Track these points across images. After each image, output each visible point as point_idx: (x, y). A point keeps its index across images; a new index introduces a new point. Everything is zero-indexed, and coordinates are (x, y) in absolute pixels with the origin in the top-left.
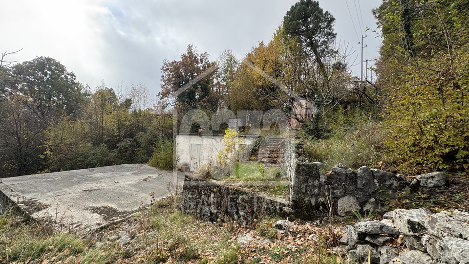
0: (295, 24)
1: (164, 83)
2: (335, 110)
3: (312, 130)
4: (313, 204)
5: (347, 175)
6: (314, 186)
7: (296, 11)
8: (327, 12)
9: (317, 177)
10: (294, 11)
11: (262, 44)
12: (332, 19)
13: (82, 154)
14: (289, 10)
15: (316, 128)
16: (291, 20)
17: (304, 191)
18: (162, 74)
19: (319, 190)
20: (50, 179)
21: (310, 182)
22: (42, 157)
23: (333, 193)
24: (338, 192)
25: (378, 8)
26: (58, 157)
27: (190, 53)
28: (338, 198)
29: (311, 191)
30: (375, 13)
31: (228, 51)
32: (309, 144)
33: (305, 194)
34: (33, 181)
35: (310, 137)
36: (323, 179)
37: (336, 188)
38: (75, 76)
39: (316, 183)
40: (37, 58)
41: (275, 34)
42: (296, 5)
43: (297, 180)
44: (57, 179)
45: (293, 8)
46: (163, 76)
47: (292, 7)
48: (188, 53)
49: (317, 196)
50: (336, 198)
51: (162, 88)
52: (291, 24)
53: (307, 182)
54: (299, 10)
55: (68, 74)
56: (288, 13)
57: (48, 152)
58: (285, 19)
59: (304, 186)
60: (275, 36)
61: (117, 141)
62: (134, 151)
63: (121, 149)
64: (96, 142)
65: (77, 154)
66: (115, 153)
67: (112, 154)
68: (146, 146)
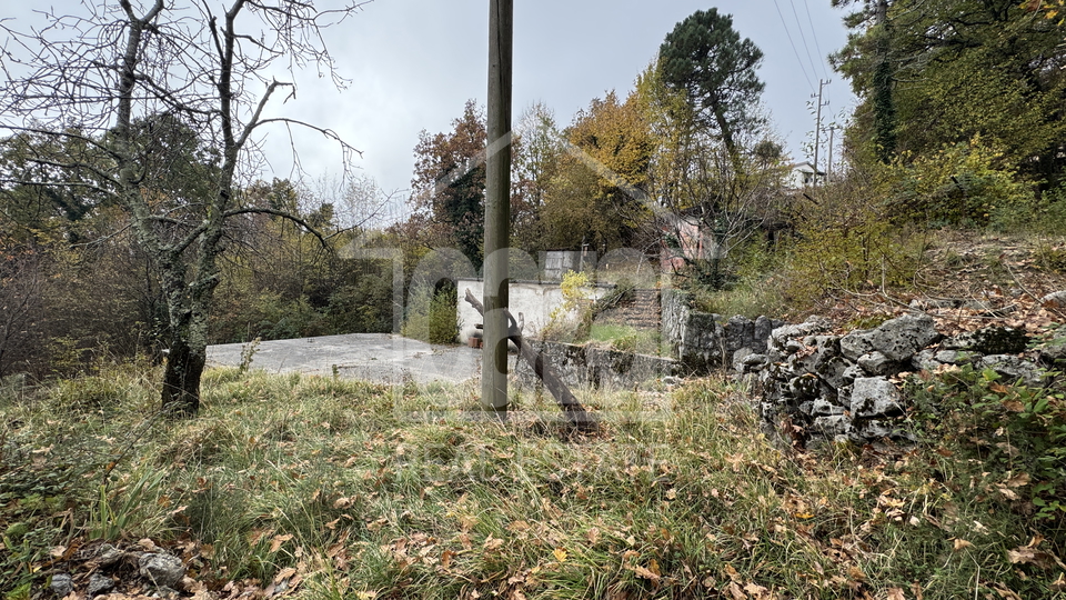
0: (683, 66)
1: (417, 178)
2: (751, 241)
3: (708, 276)
4: (707, 358)
5: (744, 325)
6: (708, 339)
7: (686, 36)
8: (747, 40)
9: (712, 328)
10: (681, 37)
11: (611, 98)
12: (758, 55)
13: (266, 315)
14: (671, 31)
15: (715, 274)
16: (674, 55)
17: (697, 345)
18: (416, 160)
19: (714, 342)
21: (704, 335)
23: (729, 346)
24: (733, 344)
25: (839, 52)
27: (470, 117)
28: (734, 351)
29: (705, 344)
30: (832, 61)
31: (539, 106)
32: (704, 294)
33: (698, 348)
35: (706, 287)
36: (718, 331)
37: (733, 340)
39: (711, 335)
41: (640, 78)
42: (686, 22)
43: (689, 333)
45: (681, 29)
46: (417, 165)
47: (678, 25)
48: (467, 118)
49: (711, 350)
50: (731, 351)
51: (413, 186)
52: (674, 63)
53: (700, 334)
54: (691, 36)
55: (206, 150)
56: (669, 37)
58: (662, 52)
59: (696, 339)
60: (640, 81)
61: (327, 291)
62: (358, 312)
63: (334, 307)
64: (291, 292)
65: (258, 312)
66: (325, 315)
67: (320, 316)
68: (383, 301)
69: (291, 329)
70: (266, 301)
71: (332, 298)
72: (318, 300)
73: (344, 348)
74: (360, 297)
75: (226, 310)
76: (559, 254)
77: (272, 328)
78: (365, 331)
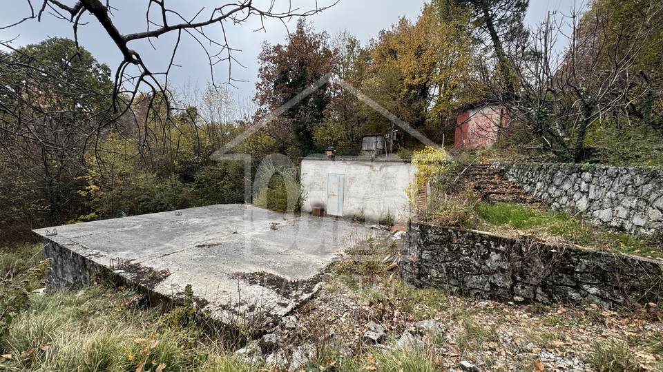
1: (260, 81)
3: (573, 150)
11: (403, 22)
13: (145, 190)
18: (259, 66)
20: (126, 229)
22: (83, 193)
26: (110, 195)
27: (301, 32)
31: (344, 33)
34: (104, 232)
38: (110, 71)
40: (48, 39)
44: (137, 227)
46: (260, 70)
48: (298, 32)
51: (257, 88)
55: (99, 67)
57: (94, 187)
61: (193, 170)
62: (218, 186)
63: (199, 183)
64: (164, 172)
65: (138, 189)
66: (192, 189)
67: (188, 190)
68: (236, 177)
69: (165, 201)
70: (145, 180)
71: (197, 176)
72: (187, 177)
73: (208, 220)
74: (220, 175)
75: (113, 187)
76: (373, 139)
77: (150, 201)
78: (223, 202)
